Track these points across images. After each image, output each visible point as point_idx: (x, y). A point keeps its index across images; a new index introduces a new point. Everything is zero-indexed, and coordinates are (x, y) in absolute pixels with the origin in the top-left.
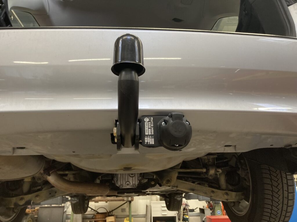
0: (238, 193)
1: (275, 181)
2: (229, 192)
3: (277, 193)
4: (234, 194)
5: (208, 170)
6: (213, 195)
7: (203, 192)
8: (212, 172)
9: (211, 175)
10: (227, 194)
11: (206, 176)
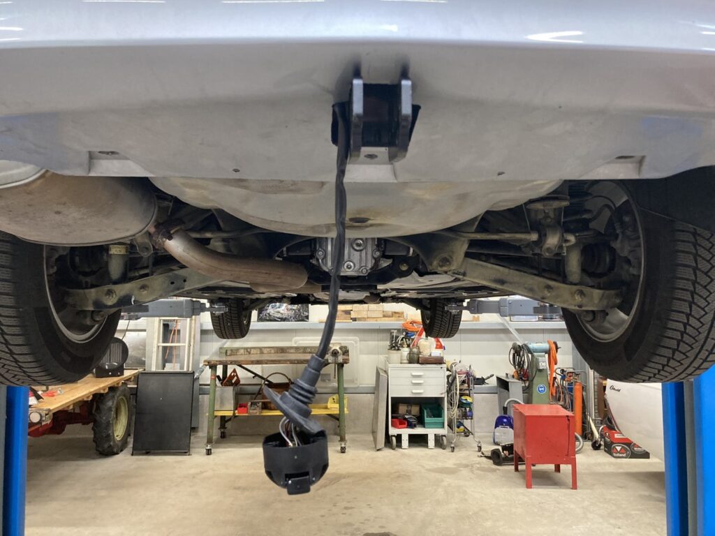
0: (607, 292)
1: (704, 259)
2: (587, 290)
3: (705, 287)
4: (597, 293)
5: (543, 237)
6: (549, 295)
7: (526, 288)
8: (552, 241)
9: (548, 250)
10: (581, 293)
11: (537, 251)
